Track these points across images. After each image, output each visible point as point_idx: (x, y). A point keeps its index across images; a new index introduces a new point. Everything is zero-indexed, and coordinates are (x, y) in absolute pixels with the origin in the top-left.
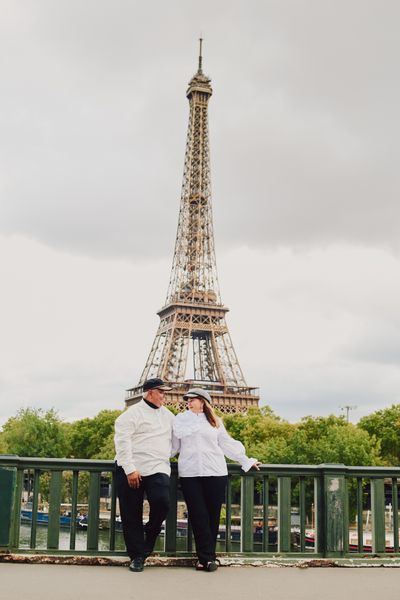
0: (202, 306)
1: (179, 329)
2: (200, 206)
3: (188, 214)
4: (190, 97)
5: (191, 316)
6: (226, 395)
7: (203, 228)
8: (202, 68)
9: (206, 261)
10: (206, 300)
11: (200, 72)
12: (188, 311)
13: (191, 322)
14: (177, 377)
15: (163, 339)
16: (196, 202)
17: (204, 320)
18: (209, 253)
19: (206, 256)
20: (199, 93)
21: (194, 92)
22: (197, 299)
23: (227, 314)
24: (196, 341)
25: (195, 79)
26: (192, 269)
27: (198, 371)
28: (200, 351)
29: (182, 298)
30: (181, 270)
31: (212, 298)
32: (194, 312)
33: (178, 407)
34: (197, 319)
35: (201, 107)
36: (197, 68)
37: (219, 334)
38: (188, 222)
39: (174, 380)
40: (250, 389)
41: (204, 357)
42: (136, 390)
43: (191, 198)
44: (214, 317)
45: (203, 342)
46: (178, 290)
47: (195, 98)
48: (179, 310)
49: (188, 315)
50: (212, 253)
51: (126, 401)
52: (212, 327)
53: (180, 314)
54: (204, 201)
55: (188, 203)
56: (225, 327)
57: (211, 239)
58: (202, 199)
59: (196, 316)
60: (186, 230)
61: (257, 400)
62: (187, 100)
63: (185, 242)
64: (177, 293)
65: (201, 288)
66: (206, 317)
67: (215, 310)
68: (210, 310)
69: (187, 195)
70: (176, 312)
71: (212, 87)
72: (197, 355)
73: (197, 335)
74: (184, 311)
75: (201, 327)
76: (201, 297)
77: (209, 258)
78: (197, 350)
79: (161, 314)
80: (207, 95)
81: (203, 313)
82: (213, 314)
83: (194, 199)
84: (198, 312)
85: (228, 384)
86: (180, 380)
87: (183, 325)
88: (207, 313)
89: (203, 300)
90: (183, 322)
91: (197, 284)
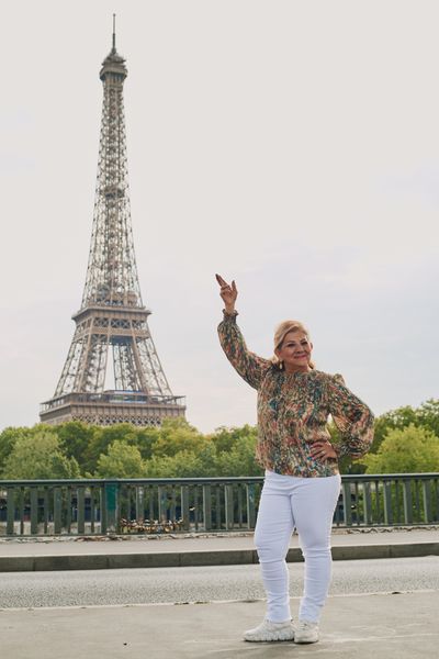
0: (121, 309)
1: (97, 335)
2: (117, 199)
3: (104, 208)
4: (103, 78)
5: (110, 320)
6: (149, 406)
7: (121, 222)
8: (116, 47)
9: (126, 260)
10: (126, 302)
11: (114, 51)
12: (107, 316)
13: (109, 327)
14: (96, 388)
15: (79, 347)
16: (112, 195)
17: (125, 324)
18: (128, 251)
19: (125, 254)
20: (114, 74)
21: (108, 73)
22: (115, 302)
23: (149, 317)
24: (117, 347)
25: (108, 58)
26: (110, 269)
27: (119, 381)
28: (121, 358)
29: (99, 300)
30: (97, 271)
31: (131, 299)
32: (112, 316)
33: (97, 420)
34: (117, 324)
35: (116, 89)
36: (111, 46)
37: (140, 339)
38: (104, 217)
39: (93, 391)
40: (176, 398)
41: (125, 365)
42: (50, 403)
43: (106, 190)
44: (134, 321)
45: (123, 348)
46: (94, 292)
47: (108, 80)
48: (96, 315)
49: (106, 319)
50: (131, 251)
51: (41, 416)
52: (132, 332)
53: (97, 319)
54: (121, 193)
55: (103, 197)
56: (148, 332)
57: (129, 235)
58: (119, 191)
59: (115, 320)
60: (101, 224)
61: (184, 409)
62: (101, 82)
63: (101, 240)
64: (93, 295)
65: (120, 290)
66: (126, 321)
67: (135, 313)
68: (130, 313)
69: (102, 188)
70: (92, 317)
71: (127, 68)
72: (118, 363)
73: (116, 341)
74: (101, 316)
75: (120, 332)
76: (119, 299)
77: (128, 256)
78: (117, 357)
79: (76, 319)
80: (123, 76)
81: (123, 317)
82: (133, 317)
83: (110, 192)
84: (117, 317)
85: (152, 393)
86: (99, 391)
87: (101, 330)
88: (128, 317)
89: (122, 302)
90: (101, 327)
91: (116, 285)
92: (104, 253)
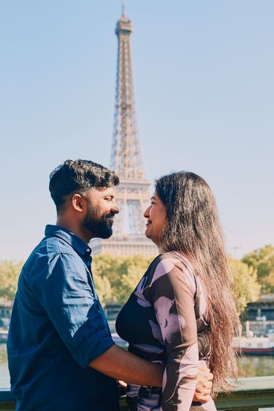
0: (132, 182)
1: (118, 199)
2: (128, 111)
3: (120, 117)
4: (118, 32)
5: (126, 189)
7: (131, 126)
8: (125, 14)
9: (135, 150)
10: (136, 177)
11: (123, 16)
12: (123, 186)
13: (126, 193)
16: (124, 108)
17: (133, 190)
18: (136, 143)
19: (134, 146)
20: (123, 30)
21: (120, 30)
22: (129, 177)
24: (130, 206)
25: (119, 20)
26: (125, 156)
27: (133, 228)
28: (134, 213)
30: (117, 158)
31: (139, 175)
32: (127, 186)
34: (130, 191)
35: (125, 40)
38: (121, 122)
41: (136, 217)
43: (122, 105)
44: (141, 190)
45: (135, 207)
47: (121, 35)
49: (123, 189)
50: (138, 144)
52: (140, 196)
55: (120, 110)
57: (137, 134)
58: (130, 106)
59: (129, 189)
60: (119, 128)
63: (119, 137)
65: (131, 169)
66: (136, 189)
67: (145, 185)
68: (139, 184)
69: (119, 103)
71: (132, 26)
72: (132, 216)
73: (130, 202)
75: (133, 196)
76: (131, 175)
77: (136, 147)
78: (131, 212)
80: (129, 32)
81: (133, 187)
82: (140, 187)
83: (124, 106)
84: (130, 186)
87: (120, 196)
88: (137, 186)
89: (133, 176)
90: (120, 194)
91: (129, 166)
92: (121, 145)
